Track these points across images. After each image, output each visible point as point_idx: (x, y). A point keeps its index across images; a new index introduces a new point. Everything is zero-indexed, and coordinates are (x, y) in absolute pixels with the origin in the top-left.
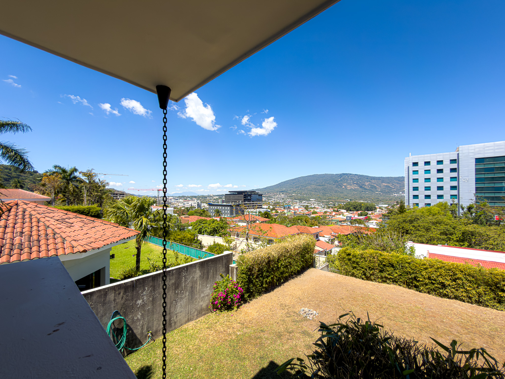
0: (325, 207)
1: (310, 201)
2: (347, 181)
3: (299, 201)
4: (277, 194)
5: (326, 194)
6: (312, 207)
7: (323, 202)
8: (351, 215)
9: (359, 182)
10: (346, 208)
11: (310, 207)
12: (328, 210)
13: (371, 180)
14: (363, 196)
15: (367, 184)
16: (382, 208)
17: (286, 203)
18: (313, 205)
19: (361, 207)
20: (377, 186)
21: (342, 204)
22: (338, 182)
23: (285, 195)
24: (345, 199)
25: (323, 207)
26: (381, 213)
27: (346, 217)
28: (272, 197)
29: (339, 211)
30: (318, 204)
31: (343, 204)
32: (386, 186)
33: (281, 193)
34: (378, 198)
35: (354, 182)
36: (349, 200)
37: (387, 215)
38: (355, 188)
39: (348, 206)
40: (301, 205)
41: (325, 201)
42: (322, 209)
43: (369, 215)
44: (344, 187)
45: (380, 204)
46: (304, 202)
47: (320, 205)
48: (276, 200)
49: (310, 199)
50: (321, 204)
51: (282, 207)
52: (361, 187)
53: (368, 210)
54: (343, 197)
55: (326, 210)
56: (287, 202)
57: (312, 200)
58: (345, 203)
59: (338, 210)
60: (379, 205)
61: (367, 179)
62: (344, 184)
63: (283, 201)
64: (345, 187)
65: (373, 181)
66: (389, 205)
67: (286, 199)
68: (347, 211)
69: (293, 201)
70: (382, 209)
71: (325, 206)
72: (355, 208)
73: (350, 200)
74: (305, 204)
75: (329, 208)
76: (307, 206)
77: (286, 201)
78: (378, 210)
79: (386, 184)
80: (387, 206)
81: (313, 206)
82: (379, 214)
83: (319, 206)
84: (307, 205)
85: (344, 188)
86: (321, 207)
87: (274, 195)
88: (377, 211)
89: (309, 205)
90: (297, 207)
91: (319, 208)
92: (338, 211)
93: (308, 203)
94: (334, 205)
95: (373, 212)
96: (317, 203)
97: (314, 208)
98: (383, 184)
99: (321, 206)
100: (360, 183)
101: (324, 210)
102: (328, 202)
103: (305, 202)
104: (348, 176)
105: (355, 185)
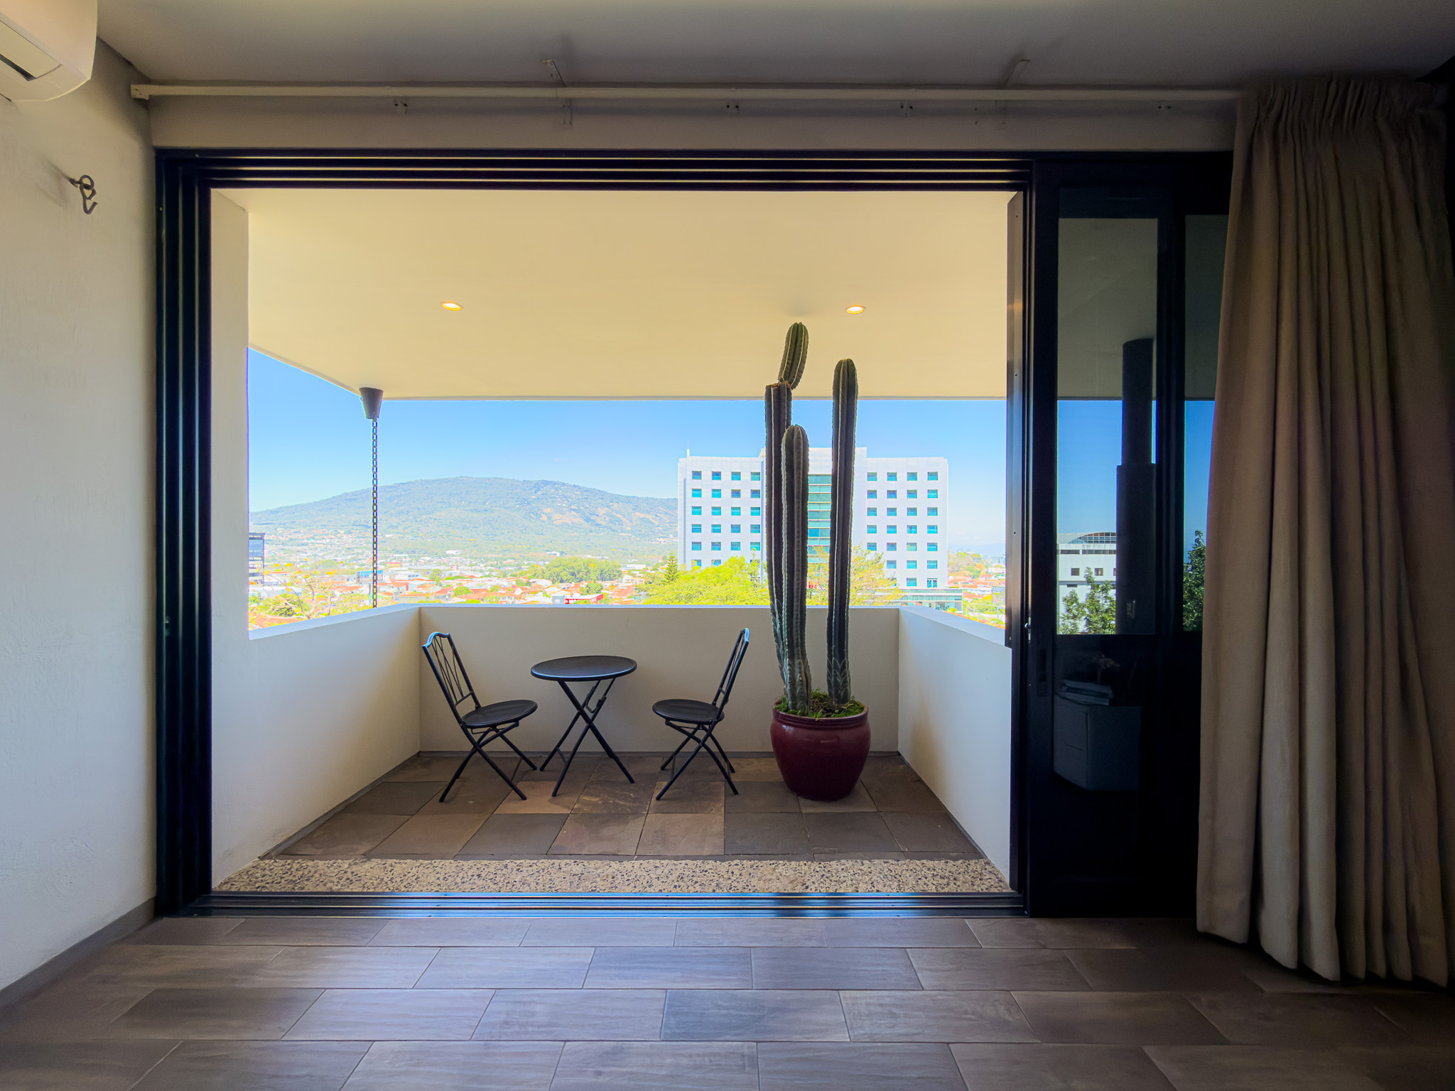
0: (494, 574)
1: (448, 555)
2: (553, 502)
3: (410, 557)
4: (327, 535)
5: (495, 535)
6: (454, 575)
7: (487, 559)
8: (564, 592)
9: (583, 506)
10: (551, 575)
11: (447, 574)
12: (501, 583)
13: (611, 502)
14: (593, 543)
15: (601, 511)
16: (635, 572)
17: (362, 565)
18: (455, 567)
19: (588, 571)
20: (624, 519)
21: (540, 565)
22: (529, 504)
23: (358, 537)
24: (548, 551)
25: (487, 573)
26: (631, 584)
27: (551, 599)
28: (307, 544)
29: (533, 585)
30: (471, 565)
31: (541, 563)
32: (642, 519)
33: (342, 532)
34: (626, 549)
35: (571, 505)
36: (558, 554)
37: (645, 587)
38: (572, 523)
39: (557, 569)
40: (418, 571)
41: (493, 555)
42: (484, 579)
43: (606, 592)
44: (544, 518)
45: (629, 564)
46: (428, 559)
47: (477, 568)
48: (321, 554)
49: (448, 552)
50: (482, 565)
51: (347, 576)
52: (587, 520)
53: (603, 579)
54: (543, 546)
55: (495, 582)
56: (364, 562)
57: (454, 552)
58: (547, 563)
59: (531, 581)
60: (628, 566)
61: (603, 499)
62: (544, 511)
63: (349, 557)
64: (548, 518)
65: (616, 505)
66: (648, 565)
67: (360, 551)
68: (553, 582)
69: (387, 558)
70: (634, 576)
71: (491, 571)
72: (573, 574)
73: (562, 553)
74: (429, 567)
75: (505, 576)
76: (438, 572)
77: (360, 557)
78: (626, 577)
79: (642, 515)
80: (644, 566)
81: (456, 572)
82: (628, 587)
83: (475, 570)
84: (438, 568)
85: (544, 522)
86: (481, 575)
87: (313, 538)
88: (624, 580)
89: (442, 568)
90: (402, 576)
91: (476, 576)
92: (528, 583)
93: (440, 564)
94: (519, 568)
95: (615, 583)
96: (468, 563)
97: (461, 577)
98: (637, 514)
99: (481, 571)
100: (586, 508)
101: (491, 583)
102: (502, 558)
103: (429, 561)
104: (556, 489)
105: (573, 512)
